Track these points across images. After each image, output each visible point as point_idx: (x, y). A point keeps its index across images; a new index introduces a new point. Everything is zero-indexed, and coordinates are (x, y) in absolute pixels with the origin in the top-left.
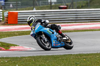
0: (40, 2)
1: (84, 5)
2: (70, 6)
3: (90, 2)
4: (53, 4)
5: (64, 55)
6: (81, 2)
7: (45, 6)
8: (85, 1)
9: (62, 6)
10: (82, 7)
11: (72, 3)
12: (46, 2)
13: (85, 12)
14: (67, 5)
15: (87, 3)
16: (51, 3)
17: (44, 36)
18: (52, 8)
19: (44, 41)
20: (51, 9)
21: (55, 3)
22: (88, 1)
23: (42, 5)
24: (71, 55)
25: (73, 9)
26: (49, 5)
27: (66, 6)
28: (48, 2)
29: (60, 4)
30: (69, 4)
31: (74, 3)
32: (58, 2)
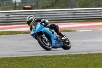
0: (5, 2)
1: (49, 5)
2: (35, 7)
3: (56, 2)
4: (17, 5)
5: (29, 57)
6: (47, 2)
7: (10, 6)
8: (51, 1)
9: (26, 7)
10: (47, 7)
11: (37, 3)
12: (10, 3)
13: (50, 12)
14: (32, 6)
15: (53, 3)
16: (15, 3)
17: (44, 35)
18: (17, 8)
19: (45, 41)
20: (15, 10)
21: (19, 3)
22: (54, 1)
23: (6, 5)
24: (36, 56)
25: (38, 9)
26: (14, 6)
27: (30, 7)
28: (12, 3)
29: (25, 4)
30: (34, 4)
31: (39, 3)
32: (22, 3)
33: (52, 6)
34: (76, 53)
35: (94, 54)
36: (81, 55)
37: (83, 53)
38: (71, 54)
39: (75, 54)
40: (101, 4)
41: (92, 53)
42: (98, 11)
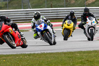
1: (3, 6)
3: (9, 3)
15: (6, 4)
22: (7, 2)
33: (6, 7)
34: (30, 53)
35: (47, 54)
36: (34, 54)
37: (36, 52)
38: (25, 53)
39: (28, 53)
40: (53, 5)
41: (45, 52)
42: (50, 11)
